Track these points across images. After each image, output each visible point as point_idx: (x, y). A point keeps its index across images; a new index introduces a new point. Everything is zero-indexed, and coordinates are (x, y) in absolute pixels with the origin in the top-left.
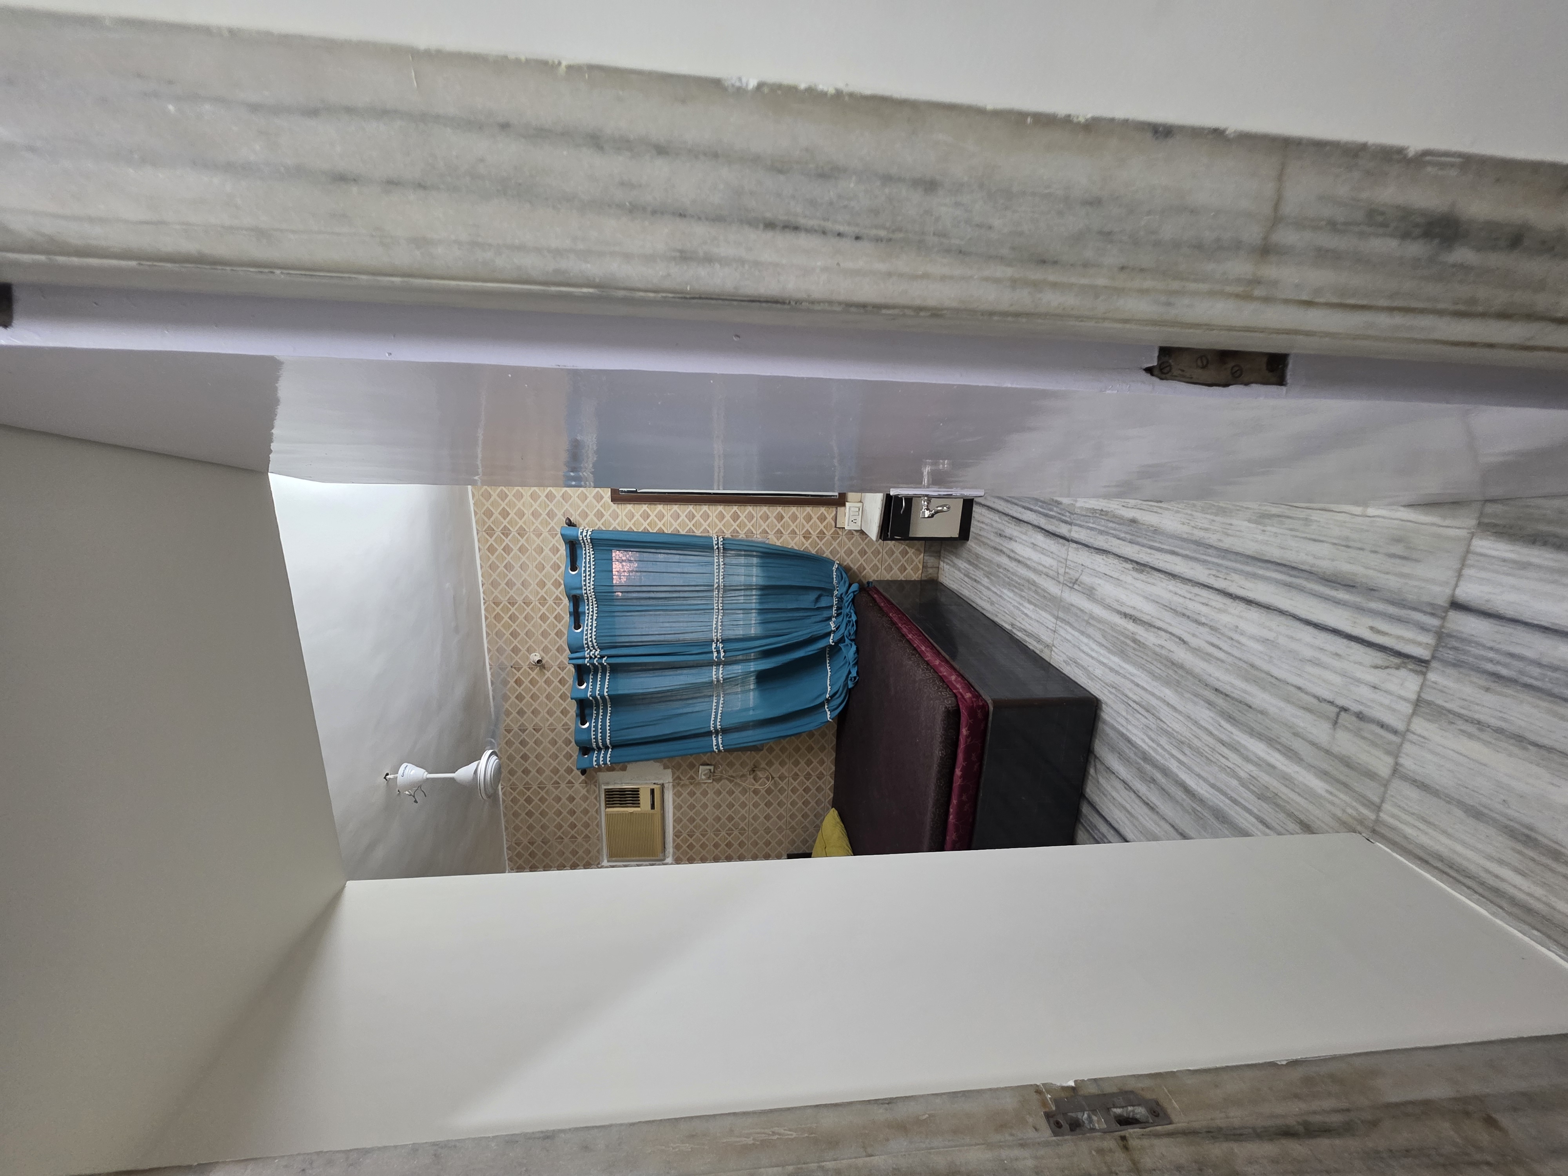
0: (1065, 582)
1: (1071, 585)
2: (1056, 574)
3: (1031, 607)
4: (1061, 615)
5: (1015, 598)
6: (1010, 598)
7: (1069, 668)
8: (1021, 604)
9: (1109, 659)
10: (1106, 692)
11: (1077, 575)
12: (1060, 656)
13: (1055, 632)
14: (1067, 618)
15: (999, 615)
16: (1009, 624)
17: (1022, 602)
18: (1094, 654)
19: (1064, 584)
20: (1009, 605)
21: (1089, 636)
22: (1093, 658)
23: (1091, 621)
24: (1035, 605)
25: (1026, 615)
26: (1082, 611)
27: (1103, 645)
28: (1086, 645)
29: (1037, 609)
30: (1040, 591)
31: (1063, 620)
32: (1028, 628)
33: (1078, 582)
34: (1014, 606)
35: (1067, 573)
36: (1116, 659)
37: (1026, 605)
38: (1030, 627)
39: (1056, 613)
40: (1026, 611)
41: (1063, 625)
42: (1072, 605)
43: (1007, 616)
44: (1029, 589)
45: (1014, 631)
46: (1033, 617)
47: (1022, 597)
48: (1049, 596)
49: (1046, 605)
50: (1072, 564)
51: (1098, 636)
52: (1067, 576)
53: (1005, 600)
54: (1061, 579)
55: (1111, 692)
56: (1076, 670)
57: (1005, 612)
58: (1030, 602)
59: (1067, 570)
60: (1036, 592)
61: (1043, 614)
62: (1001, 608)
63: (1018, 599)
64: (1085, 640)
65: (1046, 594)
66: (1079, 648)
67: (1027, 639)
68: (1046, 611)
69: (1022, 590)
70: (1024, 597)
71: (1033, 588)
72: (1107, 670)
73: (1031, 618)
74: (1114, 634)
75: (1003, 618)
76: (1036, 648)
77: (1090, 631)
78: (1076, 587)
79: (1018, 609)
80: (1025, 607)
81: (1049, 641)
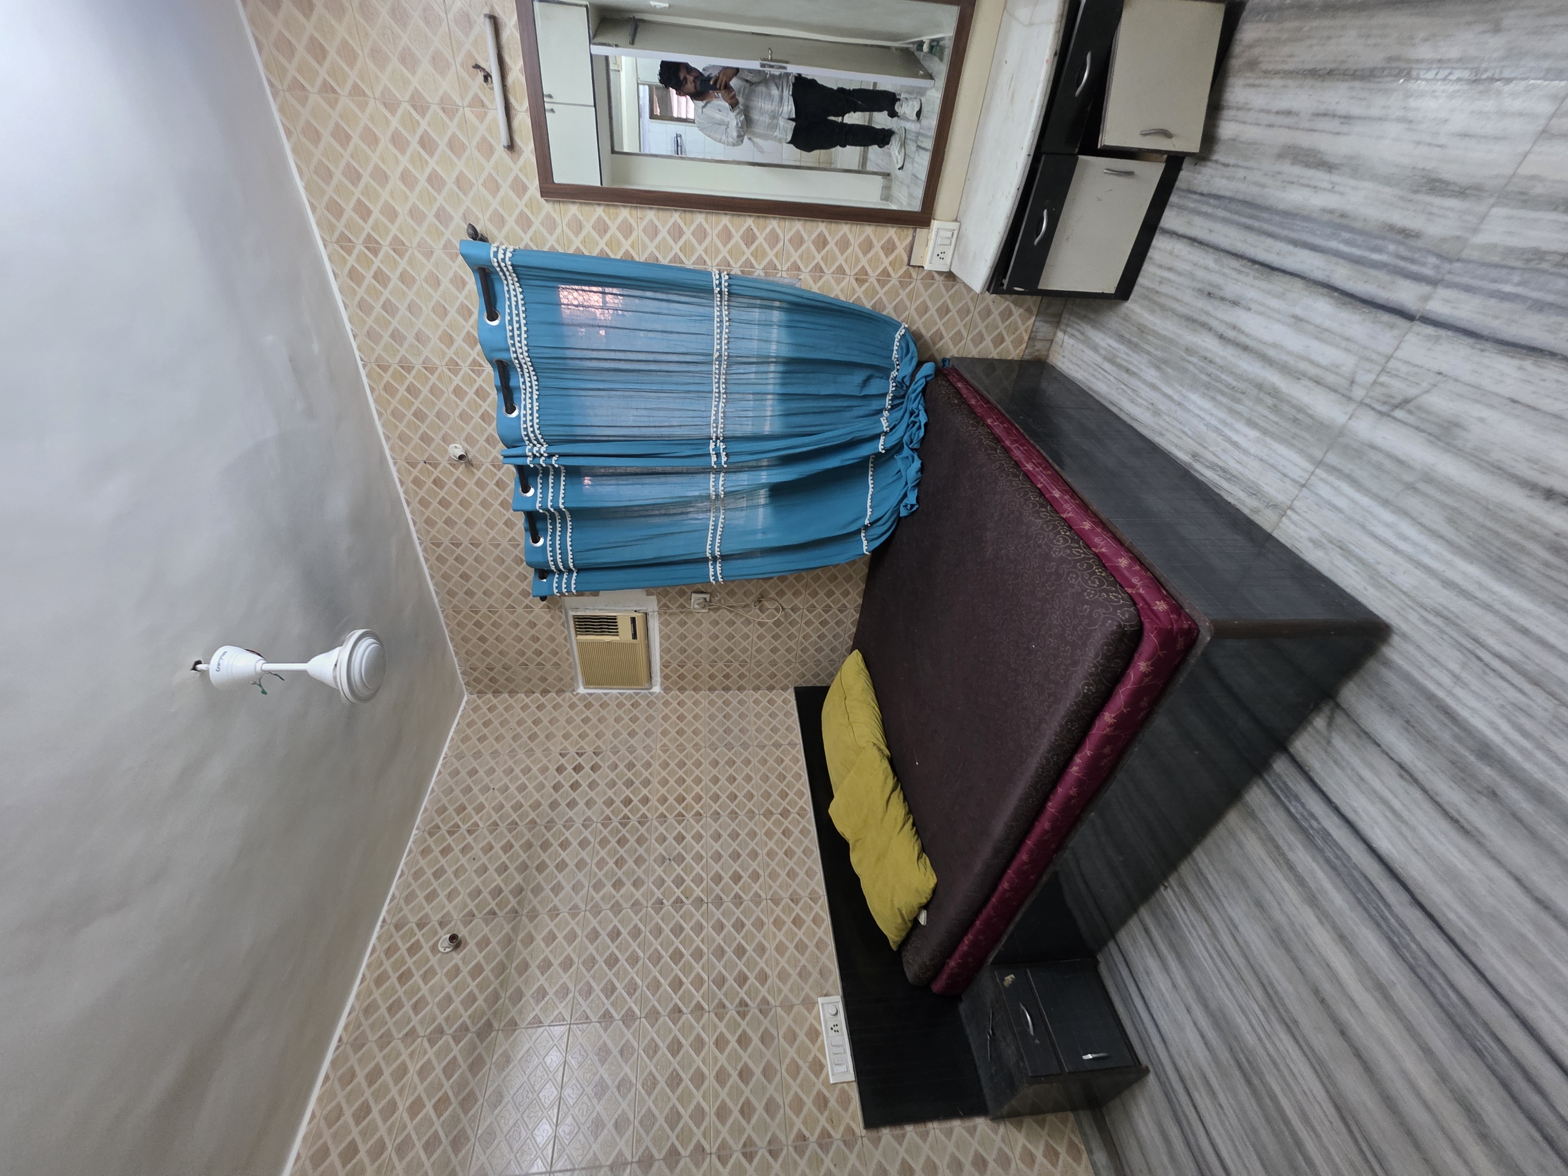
0: (1368, 401)
1: (1384, 409)
2: (1344, 383)
3: (1253, 433)
4: (1332, 458)
5: (1215, 411)
6: (1201, 409)
7: (1320, 553)
8: (1225, 424)
9: (1449, 564)
10: (1413, 617)
11: (1412, 392)
12: (1305, 530)
13: (1303, 486)
14: (1347, 466)
15: (1169, 436)
16: (1187, 453)
17: (1229, 420)
18: (1403, 546)
19: (1362, 403)
20: (1195, 422)
21: (1403, 513)
22: (1396, 551)
23: (1422, 486)
24: (1265, 432)
25: (1235, 445)
26: (1400, 462)
27: (1441, 537)
28: (1387, 525)
29: (1268, 440)
30: (1285, 408)
31: (1333, 470)
32: (1233, 465)
33: (1410, 406)
34: (1208, 425)
35: (1382, 384)
36: (1474, 570)
37: (1241, 426)
38: (1238, 467)
39: (1318, 454)
40: (1235, 437)
41: (1331, 479)
42: (1373, 447)
43: (1185, 438)
44: (1259, 401)
45: (1198, 466)
46: (1253, 450)
47: (1232, 411)
48: (1308, 421)
49: (1295, 436)
50: (1404, 369)
51: (1435, 519)
52: (1379, 390)
53: (1189, 411)
54: (1358, 393)
55: (1427, 621)
56: (1340, 561)
57: (1183, 432)
58: (1250, 423)
59: (1384, 379)
60: (1275, 409)
61: (1282, 449)
62: (1175, 423)
63: (1222, 414)
64: (1387, 516)
65: (1300, 416)
66: (1363, 527)
67: (1225, 484)
68: (1291, 446)
69: (1239, 401)
70: (1238, 413)
71: (1270, 401)
72: (1434, 583)
73: (1246, 452)
74: (1489, 523)
75: (1176, 440)
76: (1243, 503)
77: (1413, 503)
78: (1399, 414)
79: (1217, 430)
80: (1237, 431)
81: (1281, 498)
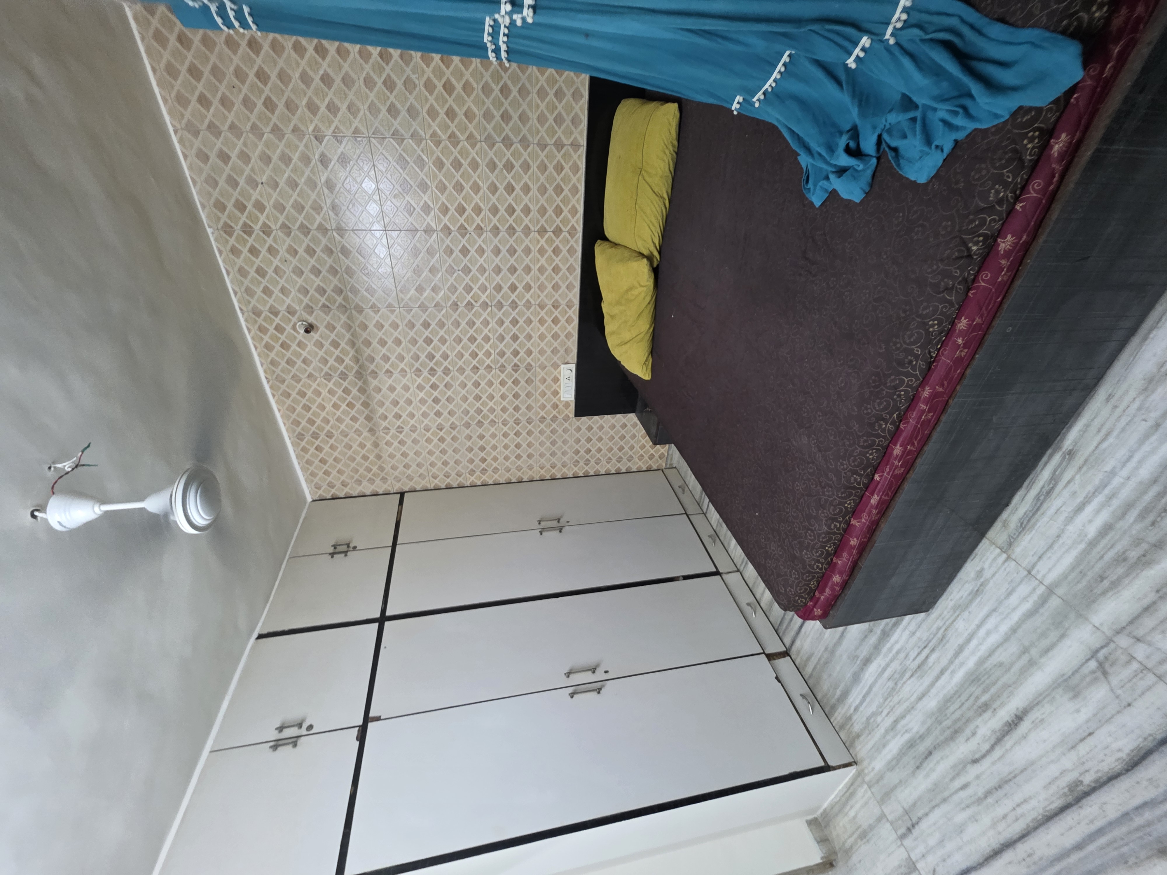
0: (1112, 646)
1: (1101, 655)
2: (1140, 633)
3: (1092, 531)
4: (1054, 602)
7: (972, 575)
9: (973, 653)
10: (939, 623)
11: (1115, 681)
14: (1046, 612)
15: (1106, 411)
17: (1116, 503)
18: (982, 632)
19: (1109, 641)
21: (1007, 639)
22: (979, 627)
23: (1025, 658)
24: (1092, 544)
25: (1080, 509)
26: (1047, 650)
27: (990, 655)
28: (996, 627)
29: (1082, 546)
30: (1120, 570)
31: (1043, 601)
32: (1054, 504)
33: (1099, 674)
35: (1128, 662)
36: (971, 663)
37: (1104, 517)
40: (1089, 509)
42: (1063, 636)
43: (1098, 438)
44: (1137, 542)
47: (1129, 506)
48: (1098, 590)
49: (1083, 574)
50: (1143, 684)
51: (1002, 656)
52: (1124, 658)
54: (1123, 641)
56: (969, 587)
58: (1107, 529)
59: (1135, 666)
60: (1121, 558)
61: (1069, 559)
62: (1124, 421)
64: (1004, 628)
65: (1106, 583)
66: (994, 610)
67: (1033, 493)
68: (1073, 568)
69: (1142, 516)
70: (1124, 514)
71: (1134, 554)
72: (961, 641)
73: (1070, 520)
74: (1000, 684)
76: (1013, 513)
77: (1013, 648)
78: (1093, 664)
79: (1104, 485)
80: (1098, 511)
81: (1018, 550)
